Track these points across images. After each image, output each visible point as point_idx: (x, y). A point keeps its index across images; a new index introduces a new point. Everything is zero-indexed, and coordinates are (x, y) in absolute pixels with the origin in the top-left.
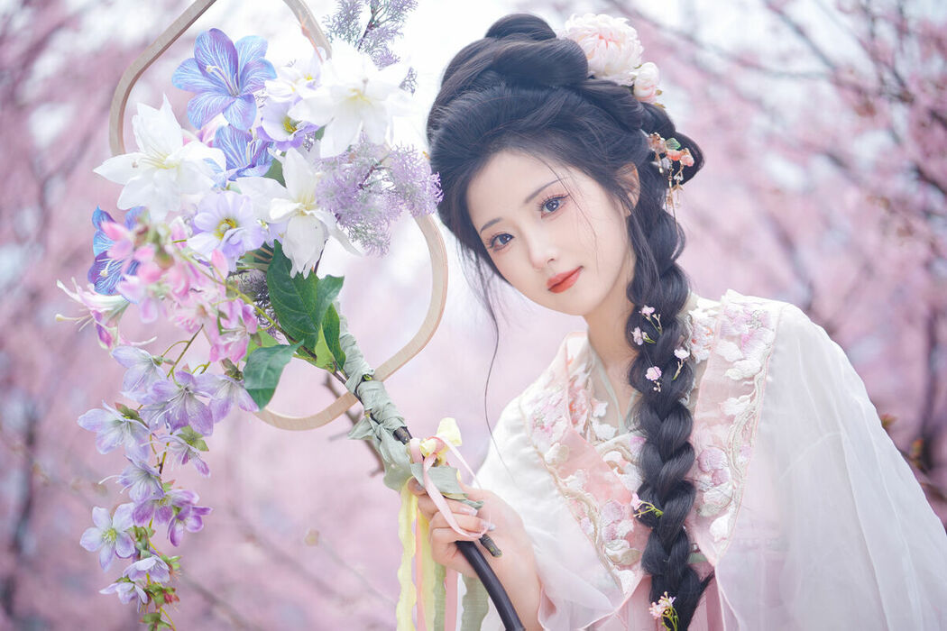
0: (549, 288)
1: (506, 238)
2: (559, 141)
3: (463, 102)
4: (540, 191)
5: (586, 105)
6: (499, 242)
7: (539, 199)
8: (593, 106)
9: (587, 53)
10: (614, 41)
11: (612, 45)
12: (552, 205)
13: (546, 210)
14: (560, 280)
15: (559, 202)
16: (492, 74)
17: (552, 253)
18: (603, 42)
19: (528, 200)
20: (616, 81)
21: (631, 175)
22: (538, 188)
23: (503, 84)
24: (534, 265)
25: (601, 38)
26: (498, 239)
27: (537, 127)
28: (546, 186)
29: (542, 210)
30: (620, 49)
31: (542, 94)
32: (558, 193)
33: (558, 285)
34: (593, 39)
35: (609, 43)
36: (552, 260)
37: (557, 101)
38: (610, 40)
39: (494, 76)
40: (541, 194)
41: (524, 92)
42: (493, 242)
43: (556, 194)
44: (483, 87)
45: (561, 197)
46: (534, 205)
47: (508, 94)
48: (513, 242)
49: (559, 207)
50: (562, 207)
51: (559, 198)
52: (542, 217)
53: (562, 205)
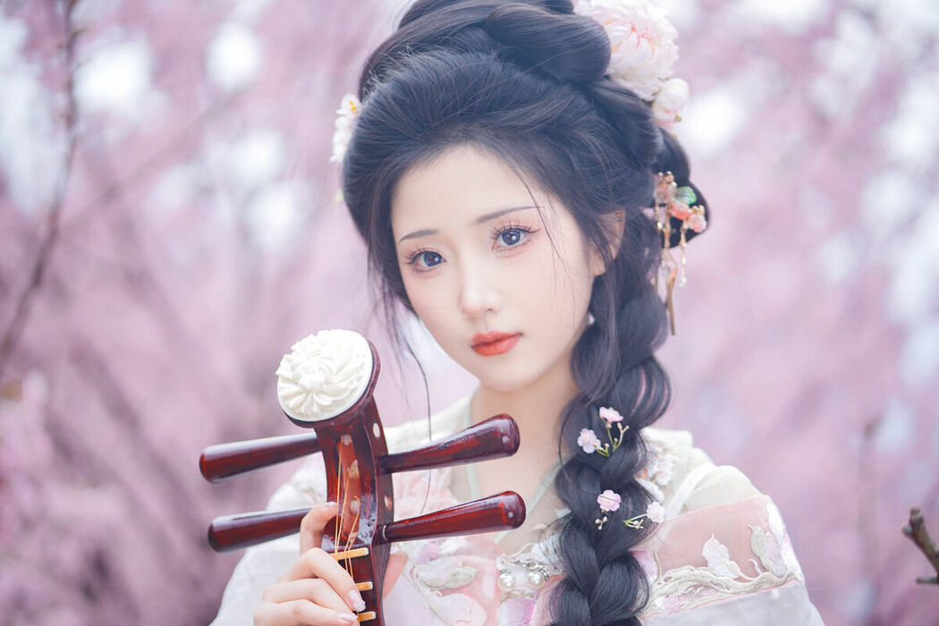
0: (473, 344)
1: (433, 258)
2: (542, 152)
3: (431, 58)
4: (503, 213)
5: (593, 117)
6: (422, 263)
7: (498, 224)
8: (602, 120)
9: (613, 44)
10: (647, 38)
11: (644, 42)
12: (510, 236)
13: (501, 242)
14: (490, 338)
15: (522, 235)
16: (480, 34)
17: (492, 300)
18: (634, 35)
19: (484, 219)
20: (636, 91)
22: (503, 209)
23: (494, 54)
24: (464, 311)
25: (633, 29)
26: (422, 258)
27: (522, 128)
28: (512, 210)
29: (496, 238)
30: (653, 50)
31: (543, 85)
32: (524, 225)
33: (487, 345)
34: (623, 28)
35: (641, 39)
36: (490, 310)
37: (559, 102)
38: (643, 36)
39: (483, 38)
40: (502, 217)
41: (518, 75)
42: (414, 259)
43: (523, 224)
44: (463, 49)
45: (527, 231)
46: (488, 229)
47: (497, 67)
48: (442, 266)
49: (520, 242)
50: (524, 244)
51: (524, 231)
52: (493, 248)
53: (524, 241)
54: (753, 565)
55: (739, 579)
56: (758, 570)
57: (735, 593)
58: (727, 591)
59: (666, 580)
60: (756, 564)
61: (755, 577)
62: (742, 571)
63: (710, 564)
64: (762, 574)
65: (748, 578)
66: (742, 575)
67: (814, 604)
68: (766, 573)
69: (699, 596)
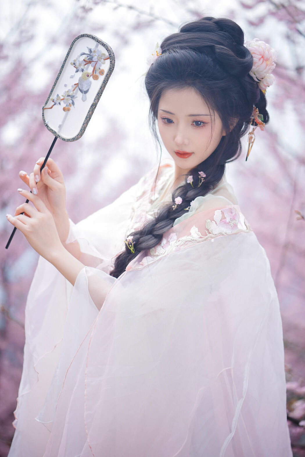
1: (170, 121)
6: (166, 121)
7: (195, 118)
12: (198, 123)
13: (194, 123)
14: (182, 153)
15: (202, 123)
19: (191, 115)
21: (235, 121)
22: (199, 114)
28: (201, 115)
42: (163, 119)
43: (203, 120)
46: (191, 119)
48: (172, 124)
49: (201, 126)
50: (202, 126)
51: (203, 122)
52: (191, 124)
53: (202, 125)
54: (206, 232)
55: (201, 237)
56: (207, 234)
57: (198, 242)
58: (195, 242)
59: (178, 241)
60: (207, 232)
61: (206, 236)
62: (202, 235)
63: (192, 234)
64: (209, 235)
65: (203, 237)
66: (202, 236)
67: (261, 244)
68: (211, 234)
69: (187, 244)
